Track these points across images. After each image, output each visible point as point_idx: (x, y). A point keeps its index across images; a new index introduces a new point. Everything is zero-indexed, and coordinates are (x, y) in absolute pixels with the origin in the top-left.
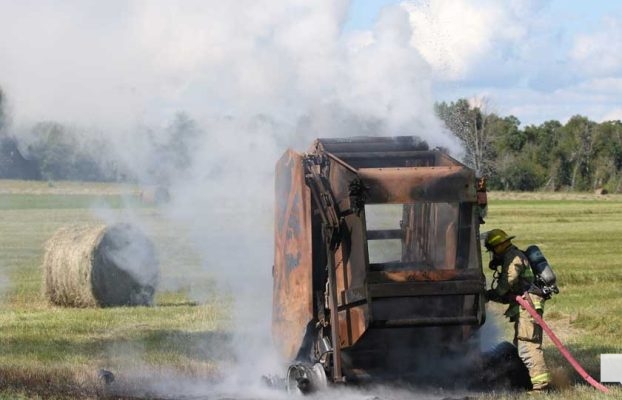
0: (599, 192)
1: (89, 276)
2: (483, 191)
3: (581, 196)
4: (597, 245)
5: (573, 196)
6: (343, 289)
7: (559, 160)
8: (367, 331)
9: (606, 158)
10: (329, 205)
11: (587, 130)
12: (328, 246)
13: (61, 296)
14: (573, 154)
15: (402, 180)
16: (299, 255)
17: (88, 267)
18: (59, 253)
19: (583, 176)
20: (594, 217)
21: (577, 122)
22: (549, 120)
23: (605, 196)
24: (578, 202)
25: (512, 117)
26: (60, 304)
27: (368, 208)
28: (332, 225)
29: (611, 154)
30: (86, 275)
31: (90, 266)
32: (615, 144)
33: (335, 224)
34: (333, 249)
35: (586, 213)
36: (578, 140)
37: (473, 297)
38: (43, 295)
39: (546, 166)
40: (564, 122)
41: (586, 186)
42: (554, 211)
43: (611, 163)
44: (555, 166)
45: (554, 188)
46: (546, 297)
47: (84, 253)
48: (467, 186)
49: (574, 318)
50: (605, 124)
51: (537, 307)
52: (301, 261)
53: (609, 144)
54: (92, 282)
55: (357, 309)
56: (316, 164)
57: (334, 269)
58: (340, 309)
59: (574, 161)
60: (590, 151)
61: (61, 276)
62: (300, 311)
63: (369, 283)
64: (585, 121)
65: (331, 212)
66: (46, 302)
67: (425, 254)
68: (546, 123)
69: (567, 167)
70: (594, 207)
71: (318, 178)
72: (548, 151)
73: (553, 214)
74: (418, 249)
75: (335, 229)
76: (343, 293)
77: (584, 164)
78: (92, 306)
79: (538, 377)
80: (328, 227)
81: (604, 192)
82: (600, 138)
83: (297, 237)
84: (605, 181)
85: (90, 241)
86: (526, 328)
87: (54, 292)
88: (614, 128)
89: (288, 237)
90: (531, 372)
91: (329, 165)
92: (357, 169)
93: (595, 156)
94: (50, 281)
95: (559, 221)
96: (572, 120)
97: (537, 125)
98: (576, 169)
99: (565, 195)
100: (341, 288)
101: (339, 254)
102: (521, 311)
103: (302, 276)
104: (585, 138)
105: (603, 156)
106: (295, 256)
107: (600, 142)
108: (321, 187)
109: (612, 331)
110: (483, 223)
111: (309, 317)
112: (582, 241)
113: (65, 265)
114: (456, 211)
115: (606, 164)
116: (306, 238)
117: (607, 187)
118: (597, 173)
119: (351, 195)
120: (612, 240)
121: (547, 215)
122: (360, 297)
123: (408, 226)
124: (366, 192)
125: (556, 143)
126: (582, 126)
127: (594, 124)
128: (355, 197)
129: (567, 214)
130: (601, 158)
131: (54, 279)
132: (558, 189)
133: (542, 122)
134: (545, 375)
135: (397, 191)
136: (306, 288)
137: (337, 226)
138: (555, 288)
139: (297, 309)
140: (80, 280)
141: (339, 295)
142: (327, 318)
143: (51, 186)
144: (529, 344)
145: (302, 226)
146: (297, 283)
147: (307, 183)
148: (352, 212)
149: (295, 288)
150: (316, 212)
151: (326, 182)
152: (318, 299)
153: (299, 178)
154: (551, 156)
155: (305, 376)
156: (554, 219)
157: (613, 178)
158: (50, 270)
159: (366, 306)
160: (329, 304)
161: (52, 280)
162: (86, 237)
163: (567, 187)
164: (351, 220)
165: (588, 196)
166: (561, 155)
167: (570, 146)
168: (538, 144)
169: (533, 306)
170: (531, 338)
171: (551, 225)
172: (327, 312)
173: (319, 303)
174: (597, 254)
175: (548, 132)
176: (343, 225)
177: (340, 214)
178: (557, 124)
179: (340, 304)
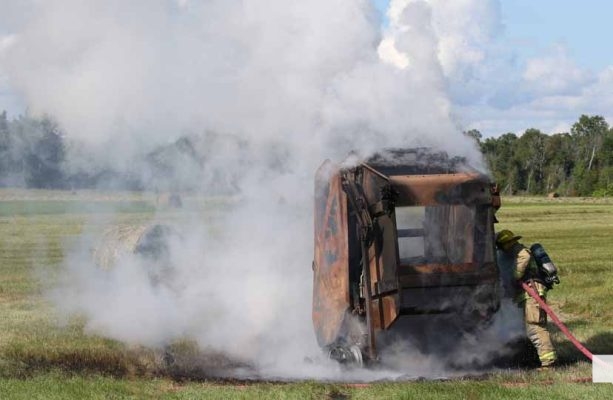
0: (551, 195)
2: (497, 194)
3: (536, 199)
4: (561, 241)
5: (529, 199)
6: (376, 280)
7: (516, 168)
8: (397, 317)
9: (557, 166)
10: (363, 208)
11: (539, 141)
12: (362, 243)
14: (528, 163)
15: (428, 185)
16: (337, 251)
19: (537, 181)
20: (553, 217)
21: (531, 135)
22: (506, 133)
23: (557, 199)
24: (536, 204)
25: (475, 131)
28: (366, 225)
29: (561, 163)
32: (564, 153)
33: (369, 224)
34: (367, 246)
35: (545, 213)
36: (532, 150)
39: (504, 174)
40: (519, 134)
41: (540, 191)
42: (518, 212)
43: (561, 170)
44: (512, 173)
45: (511, 192)
46: (548, 286)
48: (483, 190)
49: (562, 305)
50: (555, 136)
51: (541, 294)
52: (338, 257)
53: (559, 154)
55: (388, 298)
56: (351, 172)
57: (368, 263)
58: (374, 298)
59: (529, 170)
60: (542, 160)
62: (338, 300)
64: (537, 133)
65: (365, 214)
68: (504, 136)
69: (523, 174)
70: (552, 208)
71: (353, 184)
72: (506, 160)
73: (517, 215)
75: (369, 229)
76: (376, 284)
77: (538, 172)
79: (546, 355)
80: (364, 227)
81: (556, 196)
82: (551, 148)
83: (334, 234)
84: (556, 186)
86: (533, 313)
88: (564, 139)
89: (327, 235)
90: (539, 351)
91: (362, 173)
92: (388, 176)
93: (547, 163)
95: (523, 221)
96: (527, 133)
97: (496, 137)
98: (530, 176)
99: (522, 198)
100: (374, 280)
101: (372, 250)
102: (527, 297)
103: (340, 270)
104: (538, 148)
105: (554, 164)
106: (334, 253)
107: (552, 152)
108: (356, 191)
109: (598, 316)
110: (497, 222)
111: (346, 305)
112: (547, 238)
115: (556, 171)
116: (343, 237)
117: (558, 191)
118: (549, 179)
119: (383, 199)
120: (574, 237)
121: (512, 216)
122: (391, 287)
124: (397, 196)
125: (513, 153)
126: (535, 137)
127: (546, 136)
128: (387, 201)
129: (529, 215)
130: (552, 166)
132: (515, 193)
133: (500, 135)
134: (552, 353)
135: (423, 196)
136: (343, 281)
137: (371, 226)
138: (557, 278)
139: (336, 298)
141: (373, 286)
142: (362, 306)
143: (74, 193)
144: (537, 327)
145: (339, 227)
146: (336, 276)
147: (344, 189)
148: (384, 214)
149: (334, 280)
150: (352, 214)
151: (359, 187)
153: (337, 184)
154: (509, 165)
155: (344, 356)
156: (518, 219)
157: (563, 184)
159: (397, 295)
160: (364, 294)
162: (129, 238)
163: (523, 192)
164: (383, 220)
165: (542, 199)
166: (518, 163)
167: (525, 156)
168: (498, 154)
169: (538, 293)
170: (538, 321)
171: (517, 224)
172: (362, 301)
173: (354, 293)
174: (562, 249)
175: (506, 143)
176: (376, 225)
177: (374, 215)
178: (513, 137)
179: (373, 294)
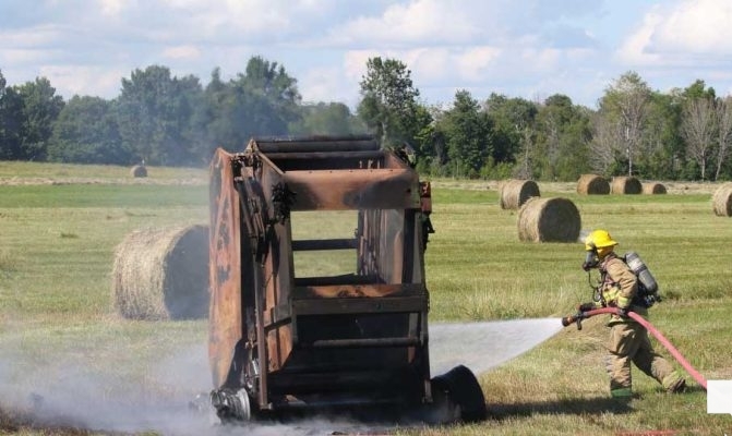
1: (161, 284)
2: (428, 196)
6: (273, 306)
8: (292, 353)
10: (256, 211)
12: (254, 258)
13: (132, 308)
15: (333, 184)
16: (229, 267)
17: (160, 275)
18: (130, 259)
26: (131, 317)
27: (293, 214)
28: (257, 233)
30: (158, 284)
31: (163, 274)
33: (260, 233)
37: (416, 315)
38: (112, 306)
47: (157, 258)
48: (409, 191)
52: (230, 274)
54: (165, 292)
55: (284, 328)
56: (247, 165)
58: (268, 328)
61: (132, 285)
62: (229, 330)
63: (294, 299)
65: (258, 220)
66: (115, 314)
67: (377, 266)
71: (247, 182)
74: (370, 260)
75: (261, 239)
76: (272, 309)
78: (164, 318)
80: (254, 236)
83: (227, 246)
85: (163, 245)
87: (124, 302)
89: (219, 245)
91: (261, 168)
92: (284, 171)
94: (119, 291)
100: (270, 304)
103: (231, 291)
106: (225, 269)
108: (249, 190)
110: (432, 231)
111: (238, 336)
113: (136, 272)
114: (402, 218)
116: (235, 249)
119: (275, 200)
122: (286, 315)
123: (362, 235)
124: (292, 197)
128: (279, 203)
131: (125, 288)
135: (327, 196)
136: (235, 303)
137: (263, 235)
139: (227, 326)
140: (152, 289)
141: (268, 312)
145: (231, 234)
146: (227, 299)
147: (236, 187)
148: (277, 221)
149: (225, 303)
152: (248, 316)
153: (228, 181)
155: (226, 403)
158: (119, 276)
159: (291, 325)
161: (122, 289)
162: (160, 241)
173: (249, 320)
176: (270, 234)
177: (267, 221)
179: (268, 323)
